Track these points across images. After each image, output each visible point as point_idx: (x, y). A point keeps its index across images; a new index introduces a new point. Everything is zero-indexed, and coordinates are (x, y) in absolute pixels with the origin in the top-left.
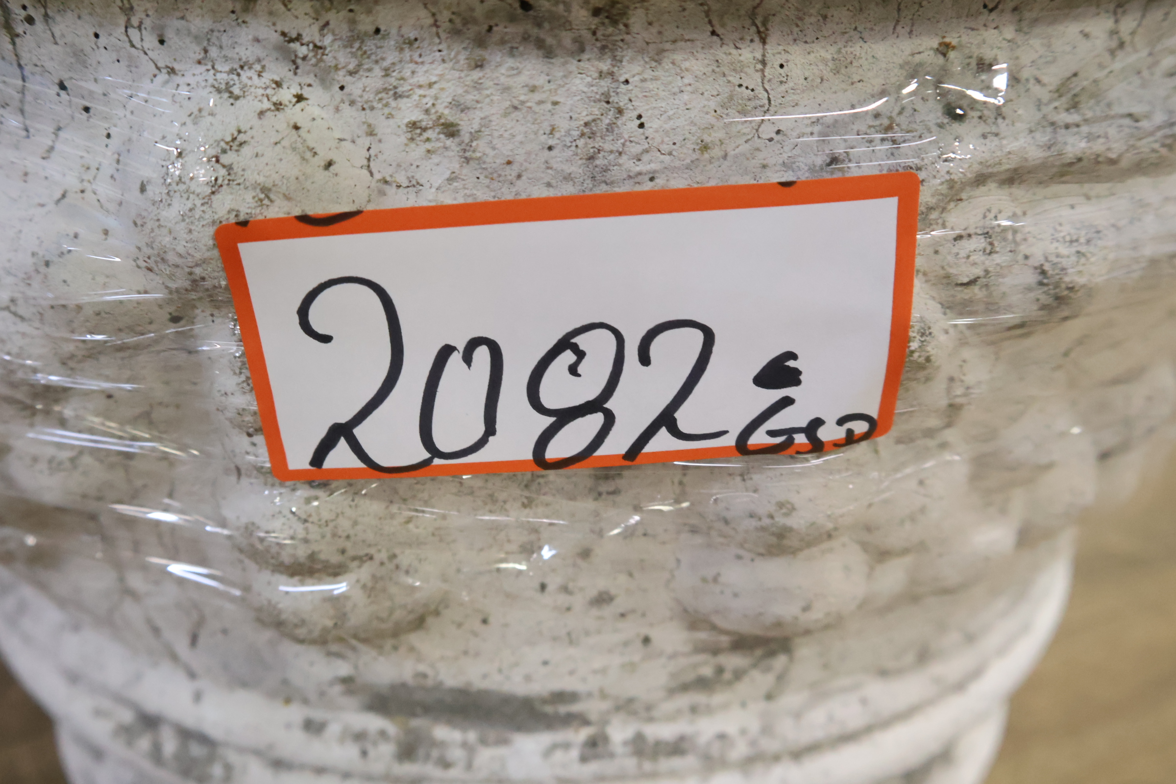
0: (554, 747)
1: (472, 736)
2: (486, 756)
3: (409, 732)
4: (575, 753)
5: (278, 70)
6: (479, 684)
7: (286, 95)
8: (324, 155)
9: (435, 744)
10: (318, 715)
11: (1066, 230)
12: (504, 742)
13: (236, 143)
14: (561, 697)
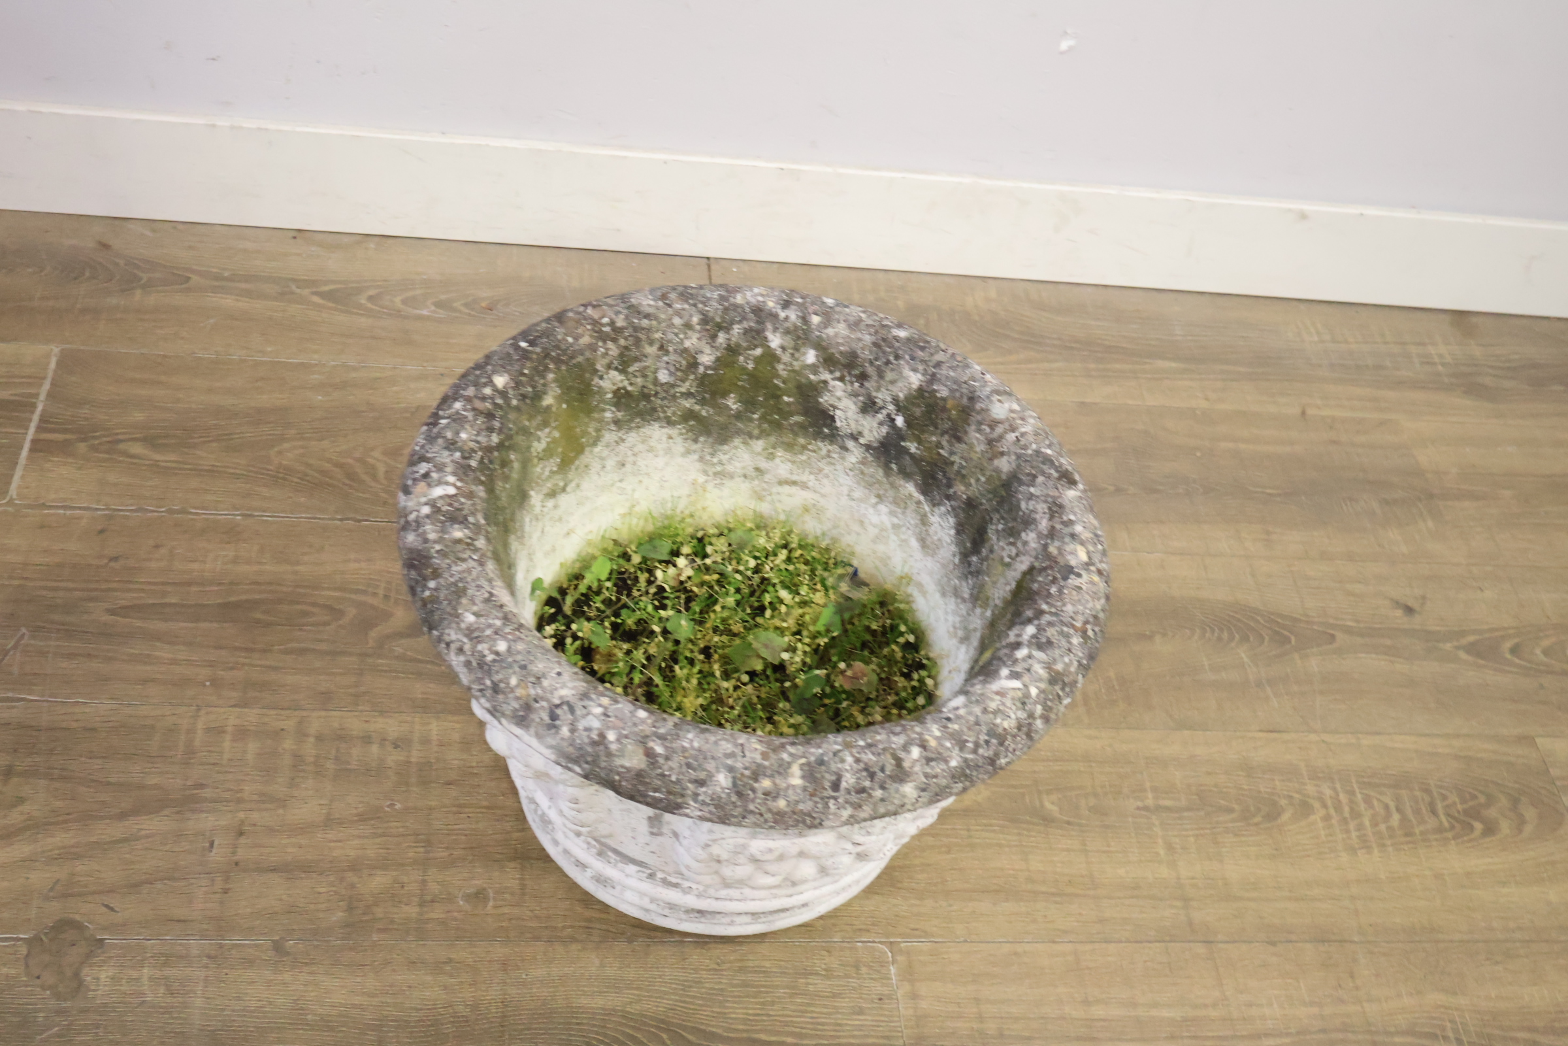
0: (639, 871)
1: (618, 859)
3: (603, 851)
4: (645, 875)
6: (621, 849)
9: (609, 857)
12: (626, 865)
14: (643, 862)
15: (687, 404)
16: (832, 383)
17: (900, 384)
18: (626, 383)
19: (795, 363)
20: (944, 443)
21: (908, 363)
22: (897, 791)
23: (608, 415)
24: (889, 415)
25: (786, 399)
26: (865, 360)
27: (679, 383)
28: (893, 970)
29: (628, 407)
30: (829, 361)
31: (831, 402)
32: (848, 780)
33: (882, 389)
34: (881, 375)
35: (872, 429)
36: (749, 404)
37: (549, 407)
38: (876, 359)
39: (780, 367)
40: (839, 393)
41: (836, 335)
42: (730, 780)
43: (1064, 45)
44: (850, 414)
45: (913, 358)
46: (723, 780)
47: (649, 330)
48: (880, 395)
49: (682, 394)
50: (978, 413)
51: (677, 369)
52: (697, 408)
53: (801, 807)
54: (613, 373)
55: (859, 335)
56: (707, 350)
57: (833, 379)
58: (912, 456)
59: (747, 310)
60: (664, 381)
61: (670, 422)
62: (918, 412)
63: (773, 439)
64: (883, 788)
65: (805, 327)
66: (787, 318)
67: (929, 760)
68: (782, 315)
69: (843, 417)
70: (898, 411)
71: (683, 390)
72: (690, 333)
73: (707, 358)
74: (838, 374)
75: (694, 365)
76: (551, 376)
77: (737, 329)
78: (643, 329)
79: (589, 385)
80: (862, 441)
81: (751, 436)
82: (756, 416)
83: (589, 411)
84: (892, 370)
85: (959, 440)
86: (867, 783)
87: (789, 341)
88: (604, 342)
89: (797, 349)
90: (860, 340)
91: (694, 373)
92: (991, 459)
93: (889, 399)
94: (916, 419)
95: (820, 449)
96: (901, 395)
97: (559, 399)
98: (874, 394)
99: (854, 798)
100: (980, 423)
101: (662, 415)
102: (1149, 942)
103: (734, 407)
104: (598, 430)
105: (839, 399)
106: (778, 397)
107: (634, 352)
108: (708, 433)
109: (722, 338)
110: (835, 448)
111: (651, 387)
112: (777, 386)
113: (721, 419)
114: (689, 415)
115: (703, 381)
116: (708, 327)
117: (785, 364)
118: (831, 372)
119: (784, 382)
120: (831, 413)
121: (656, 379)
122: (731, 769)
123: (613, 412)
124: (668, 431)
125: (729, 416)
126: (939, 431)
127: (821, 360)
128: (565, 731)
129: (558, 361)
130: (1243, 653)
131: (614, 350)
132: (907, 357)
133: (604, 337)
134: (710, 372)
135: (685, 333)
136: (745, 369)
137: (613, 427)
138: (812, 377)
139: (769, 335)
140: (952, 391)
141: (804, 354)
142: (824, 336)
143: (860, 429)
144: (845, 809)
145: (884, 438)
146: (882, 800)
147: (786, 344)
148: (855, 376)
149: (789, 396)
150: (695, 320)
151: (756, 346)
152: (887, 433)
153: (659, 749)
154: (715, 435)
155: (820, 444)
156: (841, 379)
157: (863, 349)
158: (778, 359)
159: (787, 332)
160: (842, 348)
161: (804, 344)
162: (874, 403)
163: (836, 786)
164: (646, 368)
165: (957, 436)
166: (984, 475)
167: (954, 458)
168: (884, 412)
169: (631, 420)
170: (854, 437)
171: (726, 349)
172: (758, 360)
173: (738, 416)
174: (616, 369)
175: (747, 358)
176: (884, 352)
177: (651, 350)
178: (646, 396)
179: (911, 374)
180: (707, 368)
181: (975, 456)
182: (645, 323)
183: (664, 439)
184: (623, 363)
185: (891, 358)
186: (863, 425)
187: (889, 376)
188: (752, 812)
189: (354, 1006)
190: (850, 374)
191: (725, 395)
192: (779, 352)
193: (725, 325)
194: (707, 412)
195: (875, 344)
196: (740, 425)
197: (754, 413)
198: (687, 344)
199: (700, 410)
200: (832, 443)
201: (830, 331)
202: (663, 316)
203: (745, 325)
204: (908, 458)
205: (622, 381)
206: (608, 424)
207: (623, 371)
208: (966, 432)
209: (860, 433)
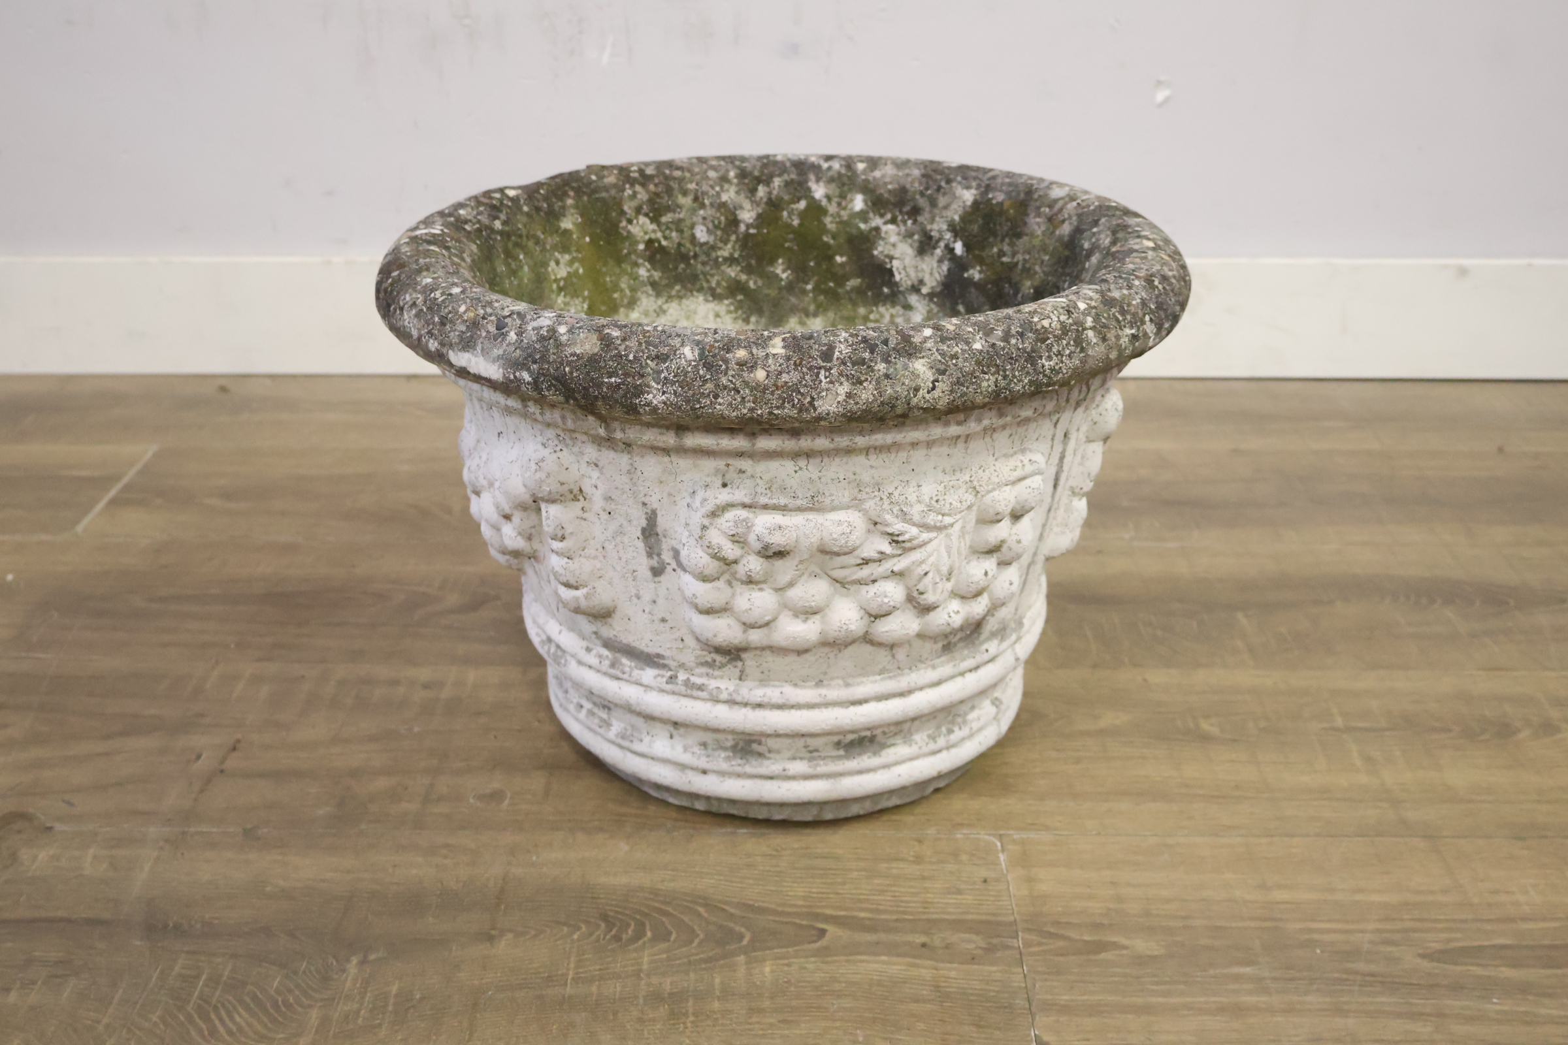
0: (659, 675)
1: (633, 664)
2: (636, 673)
3: (615, 658)
4: (665, 680)
5: (556, 442)
6: (634, 644)
7: (558, 449)
8: (566, 466)
9: (621, 664)
10: (591, 646)
11: (768, 525)
12: (642, 669)
13: (543, 460)
14: (658, 656)
15: (732, 272)
16: (884, 228)
17: (954, 206)
18: (659, 235)
19: (843, 213)
20: (1006, 248)
21: (960, 183)
22: (906, 368)
23: (642, 272)
24: (947, 246)
25: (839, 259)
26: (915, 193)
27: (720, 245)
28: (1002, 857)
29: (664, 268)
30: (878, 203)
31: (886, 252)
32: (842, 350)
33: (937, 219)
34: (933, 203)
35: (932, 271)
36: (801, 271)
37: (566, 231)
38: (927, 189)
39: (828, 220)
40: (893, 239)
41: (883, 176)
42: (696, 353)
43: (1160, 96)
44: (907, 261)
45: (965, 178)
46: (689, 352)
47: (681, 180)
48: (935, 227)
49: (725, 259)
50: (1036, 200)
51: (717, 227)
52: (744, 277)
53: (785, 377)
54: (642, 220)
55: (907, 171)
56: (747, 205)
57: (886, 223)
58: (979, 286)
59: (788, 164)
60: (703, 240)
61: (715, 296)
62: (975, 228)
63: (831, 314)
64: (886, 360)
65: (849, 174)
66: (830, 168)
67: (943, 340)
68: (825, 165)
69: (901, 267)
70: (956, 236)
71: (726, 254)
72: (726, 186)
73: (747, 215)
74: (889, 216)
75: (734, 222)
76: (570, 202)
77: (777, 182)
78: (675, 179)
79: (615, 226)
80: (925, 290)
81: (807, 315)
82: (809, 287)
83: (619, 260)
84: (944, 194)
85: (1019, 235)
86: (867, 355)
87: (833, 189)
88: (632, 185)
89: (843, 196)
90: (908, 175)
91: (735, 232)
92: (1053, 233)
93: (945, 227)
94: (975, 236)
95: (882, 316)
96: (957, 218)
97: (582, 228)
98: (929, 227)
99: (850, 370)
100: (1038, 208)
101: (705, 285)
102: (1347, 836)
103: (784, 276)
104: (633, 290)
105: (894, 245)
106: (831, 259)
107: (665, 200)
108: (760, 312)
109: (762, 191)
110: (898, 310)
111: (688, 245)
112: (827, 245)
113: (773, 293)
114: (736, 288)
115: (746, 241)
116: (746, 181)
117: (832, 215)
118: (882, 216)
119: (834, 238)
120: (888, 266)
121: (693, 237)
122: (698, 343)
123: (648, 271)
124: (713, 306)
125: (780, 289)
126: (999, 238)
127: (870, 204)
128: (512, 336)
129: (579, 192)
130: (1449, 613)
131: (642, 195)
132: (959, 178)
133: (633, 182)
134: (752, 231)
135: (722, 187)
136: (789, 226)
137: (649, 289)
138: (862, 226)
139: (812, 185)
140: (1008, 194)
141: (852, 200)
142: (871, 178)
143: (920, 275)
144: (841, 384)
145: (947, 277)
146: (887, 376)
147: (830, 192)
148: (907, 213)
149: (842, 255)
150: (732, 174)
151: (799, 200)
152: (949, 270)
153: (616, 333)
154: (767, 314)
155: (882, 309)
156: (893, 221)
157: (912, 182)
158: (824, 212)
159: (831, 180)
160: (890, 187)
161: (850, 190)
162: (930, 238)
163: (827, 355)
164: (680, 221)
165: (1016, 231)
166: (1046, 253)
167: (1019, 257)
168: (942, 244)
169: (670, 286)
170: (916, 289)
171: (767, 203)
172: (803, 215)
173: (790, 287)
174: (646, 215)
175: (791, 213)
176: (935, 181)
177: (686, 201)
178: (684, 258)
179: (965, 192)
180: (748, 226)
181: (1036, 242)
182: (677, 173)
183: (711, 316)
184: (656, 211)
185: (943, 184)
186: (923, 270)
187: (942, 201)
188: (725, 387)
189: (323, 881)
190: (901, 212)
191: (772, 261)
192: (824, 202)
193: (764, 178)
194: (755, 283)
195: (923, 176)
196: (793, 300)
197: (807, 283)
198: (725, 197)
199: (747, 282)
200: (894, 304)
201: (877, 174)
202: (697, 170)
203: (786, 177)
204: (973, 290)
205: (654, 231)
206: (643, 284)
207: (655, 219)
208: (1025, 224)
209: (921, 282)
